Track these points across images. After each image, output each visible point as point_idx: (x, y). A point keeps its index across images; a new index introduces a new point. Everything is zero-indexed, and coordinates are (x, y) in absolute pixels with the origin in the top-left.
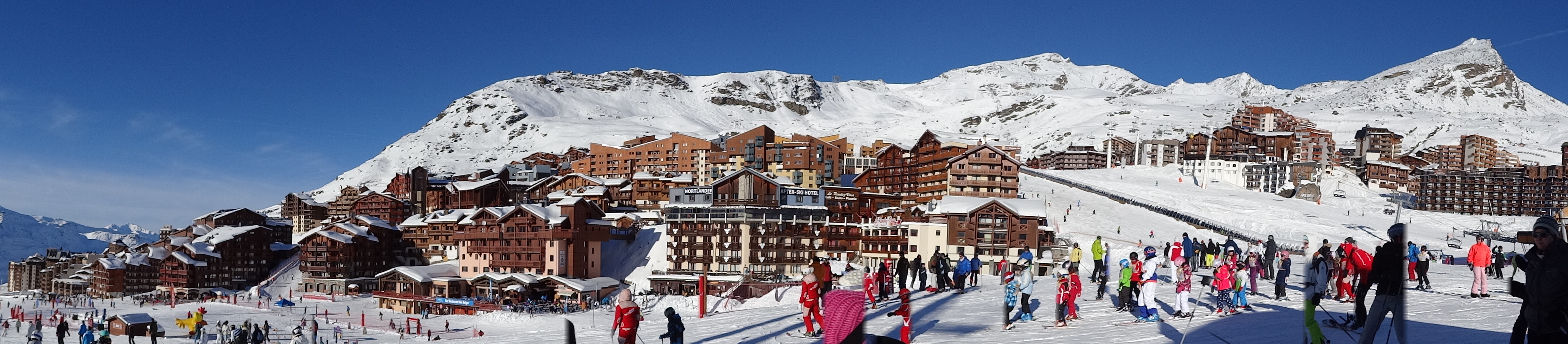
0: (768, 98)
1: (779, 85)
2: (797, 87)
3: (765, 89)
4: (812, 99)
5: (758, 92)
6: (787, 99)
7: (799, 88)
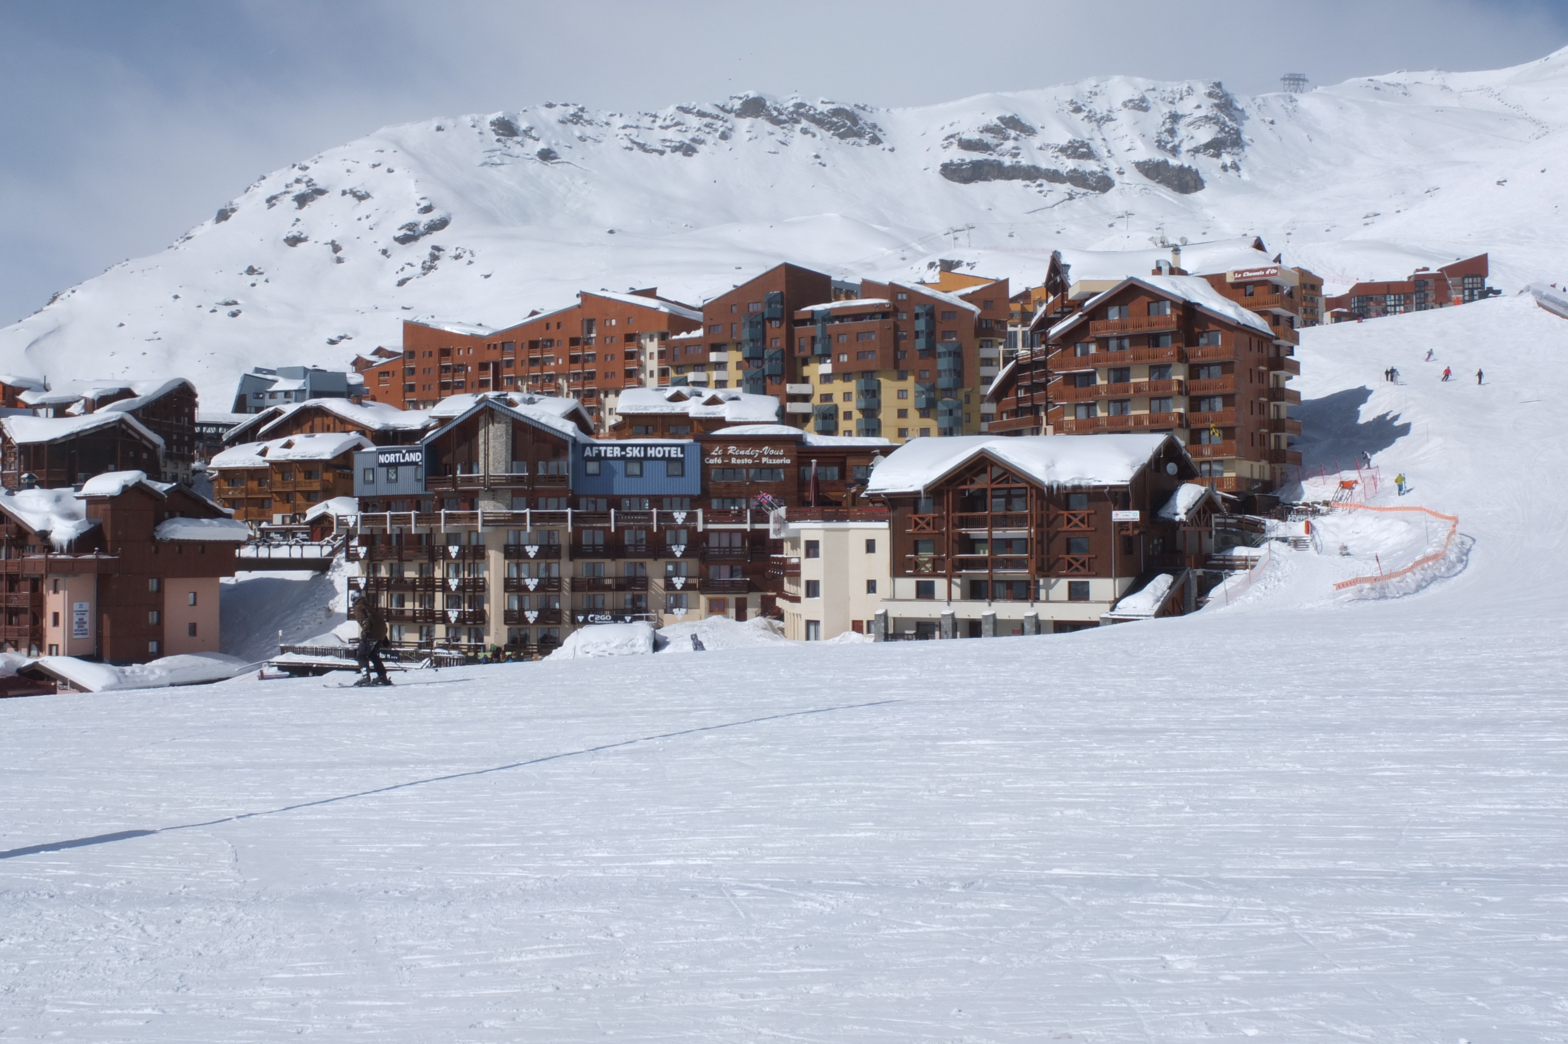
0: (1089, 155)
1: (1124, 117)
2: (1175, 118)
3: (1085, 131)
4: (1215, 147)
5: (1064, 139)
6: (1146, 153)
7: (1183, 122)
